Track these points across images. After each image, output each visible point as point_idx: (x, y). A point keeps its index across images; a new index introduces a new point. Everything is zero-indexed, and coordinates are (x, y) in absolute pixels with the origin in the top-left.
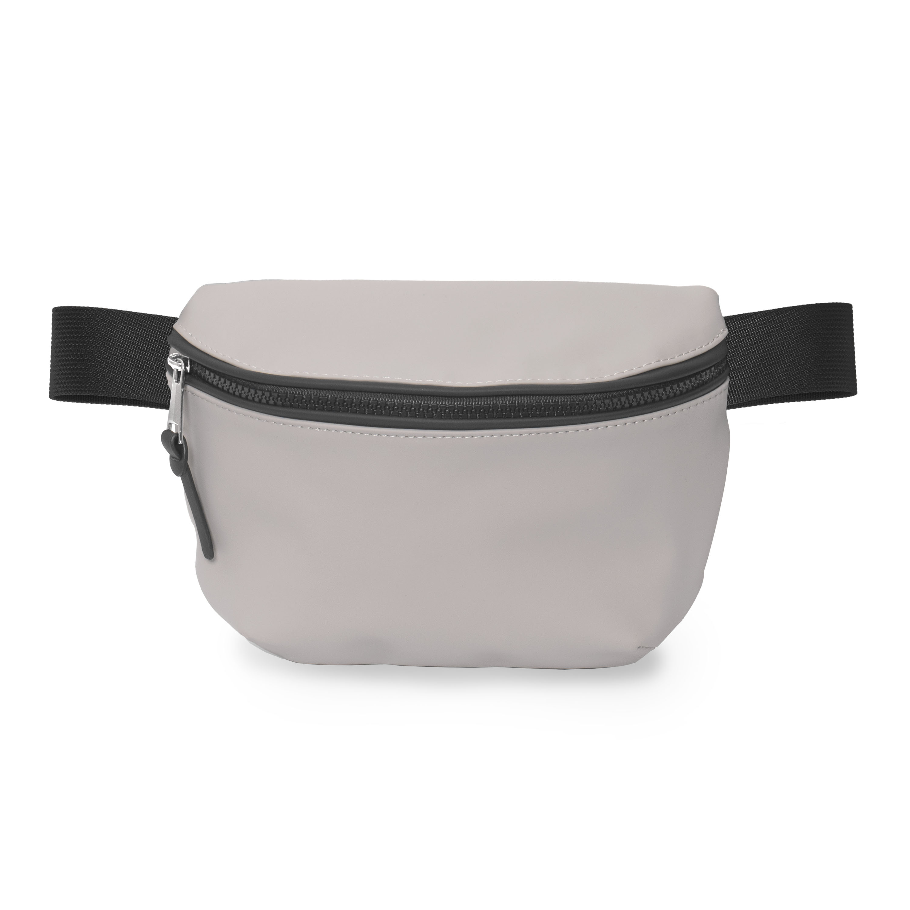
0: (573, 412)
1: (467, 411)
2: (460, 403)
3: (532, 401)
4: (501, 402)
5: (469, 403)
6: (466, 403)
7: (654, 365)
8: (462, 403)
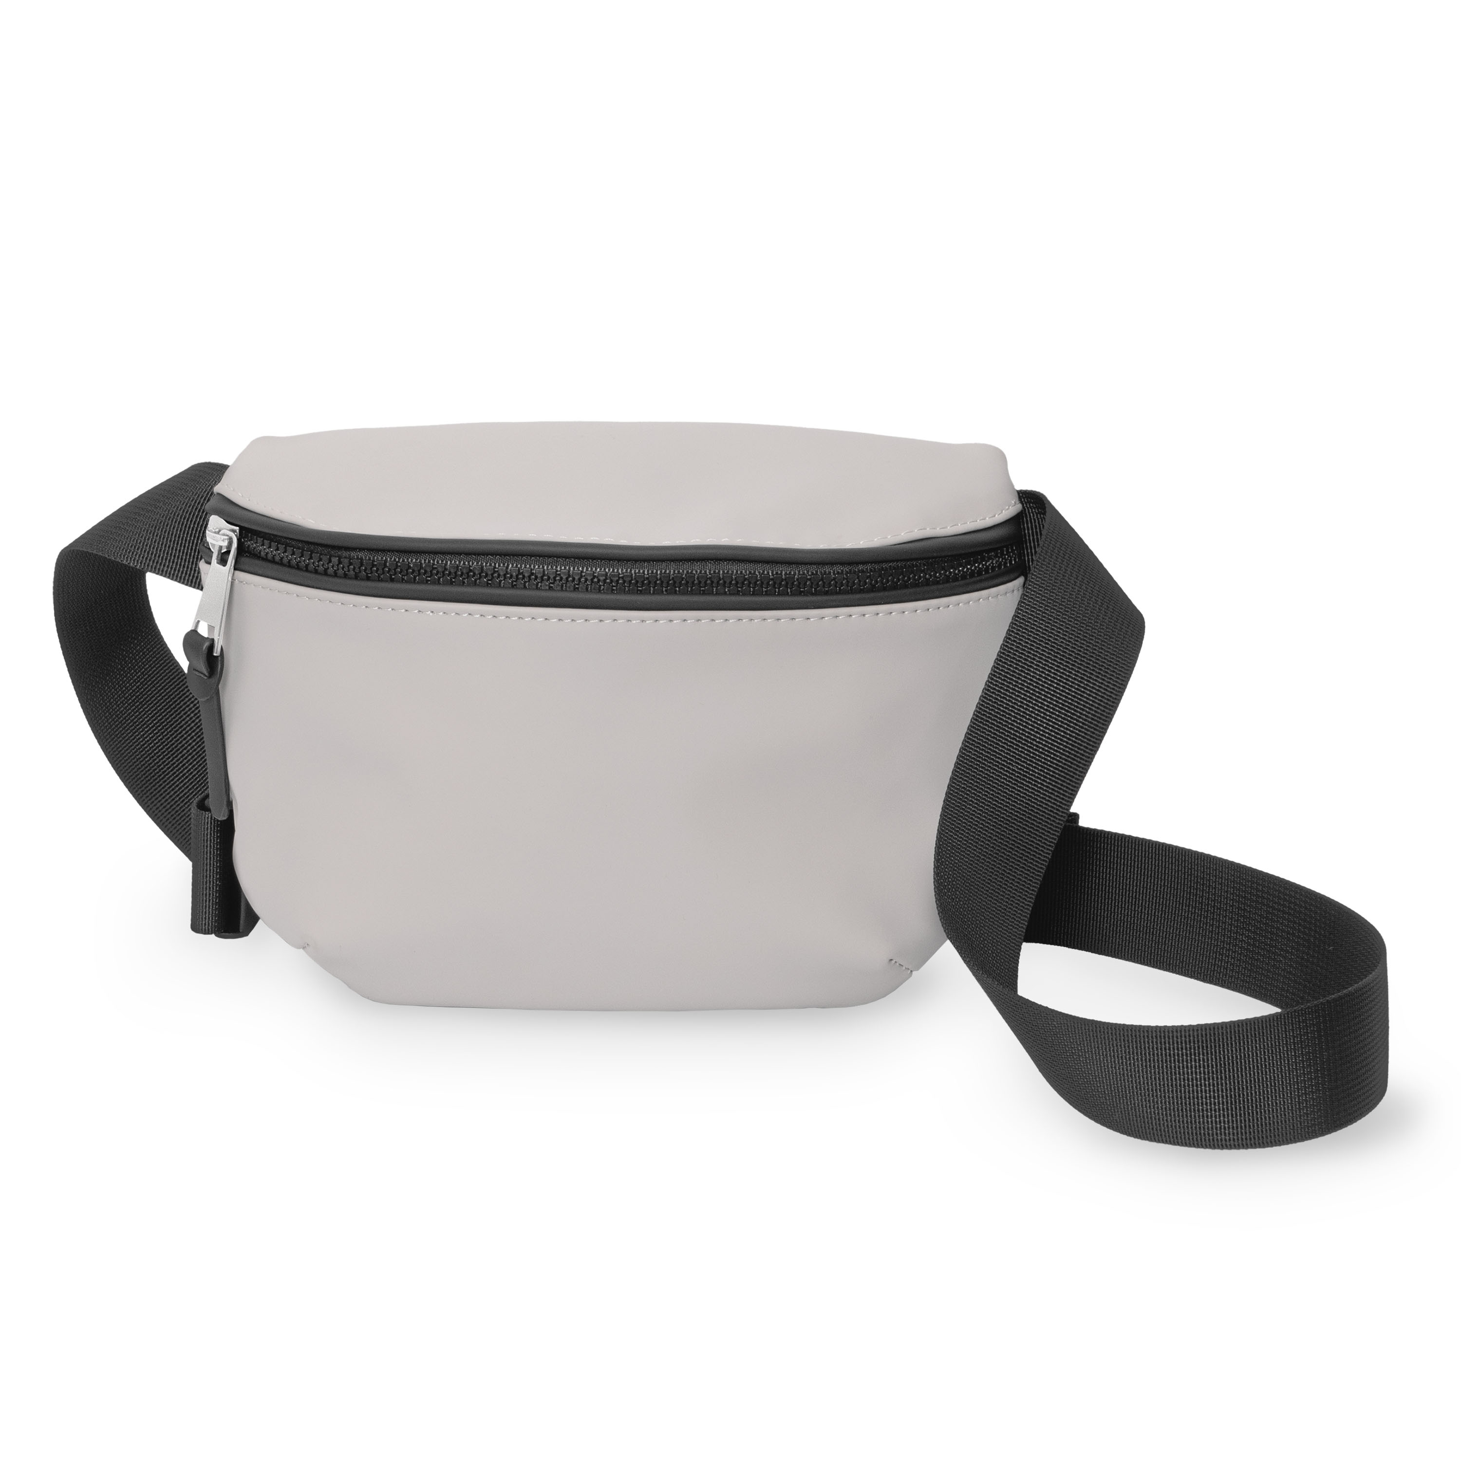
0: (802, 592)
1: (650, 582)
2: (639, 571)
3: (744, 571)
4: (699, 571)
5: (652, 572)
6: (648, 571)
7: (917, 533)
8: (641, 571)
